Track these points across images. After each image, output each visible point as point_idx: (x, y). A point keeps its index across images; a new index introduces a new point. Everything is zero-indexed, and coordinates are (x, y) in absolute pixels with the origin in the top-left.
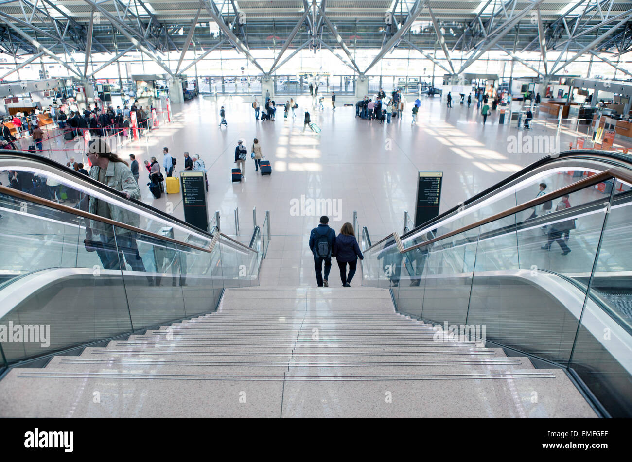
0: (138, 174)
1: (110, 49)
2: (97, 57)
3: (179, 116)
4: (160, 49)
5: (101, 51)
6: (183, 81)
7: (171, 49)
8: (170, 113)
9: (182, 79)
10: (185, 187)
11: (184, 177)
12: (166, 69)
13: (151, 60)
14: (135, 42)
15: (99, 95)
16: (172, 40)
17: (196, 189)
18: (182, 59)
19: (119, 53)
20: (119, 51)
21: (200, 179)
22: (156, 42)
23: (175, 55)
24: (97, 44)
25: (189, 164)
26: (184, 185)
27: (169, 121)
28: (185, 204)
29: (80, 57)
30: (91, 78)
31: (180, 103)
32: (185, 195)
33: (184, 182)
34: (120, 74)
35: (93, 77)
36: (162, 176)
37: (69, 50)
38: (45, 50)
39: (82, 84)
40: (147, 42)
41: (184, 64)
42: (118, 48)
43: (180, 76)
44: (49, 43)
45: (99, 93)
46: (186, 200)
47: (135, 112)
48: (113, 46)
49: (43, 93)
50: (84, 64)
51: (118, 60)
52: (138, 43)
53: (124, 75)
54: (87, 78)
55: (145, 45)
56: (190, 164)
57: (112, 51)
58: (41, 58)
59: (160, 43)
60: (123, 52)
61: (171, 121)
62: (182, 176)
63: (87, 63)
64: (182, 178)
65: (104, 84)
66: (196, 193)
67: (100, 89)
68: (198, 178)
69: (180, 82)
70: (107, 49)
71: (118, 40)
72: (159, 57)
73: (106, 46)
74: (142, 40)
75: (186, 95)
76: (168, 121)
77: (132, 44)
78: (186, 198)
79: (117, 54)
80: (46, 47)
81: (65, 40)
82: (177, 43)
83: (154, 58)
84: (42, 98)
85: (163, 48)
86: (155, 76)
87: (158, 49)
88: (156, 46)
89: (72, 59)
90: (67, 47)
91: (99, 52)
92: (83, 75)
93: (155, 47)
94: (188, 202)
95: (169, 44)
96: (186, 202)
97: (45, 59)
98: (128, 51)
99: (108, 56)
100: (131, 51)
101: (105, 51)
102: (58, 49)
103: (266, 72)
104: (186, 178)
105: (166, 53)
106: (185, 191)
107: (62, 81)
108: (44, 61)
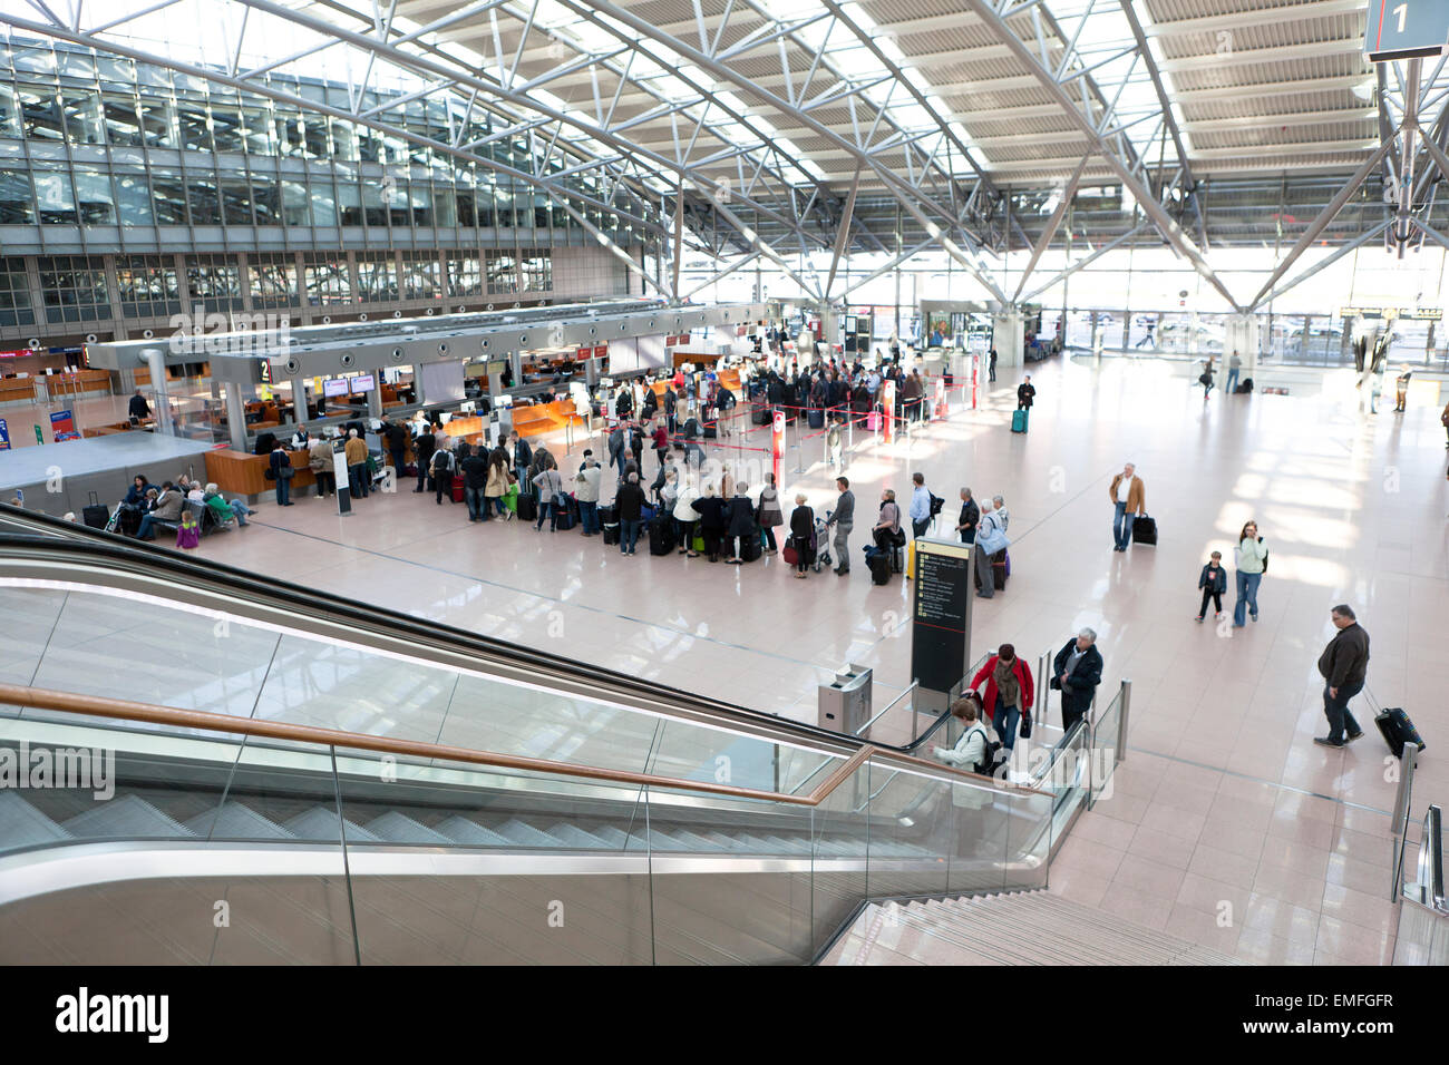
0: (851, 522)
1: (888, 244)
2: (863, 260)
3: (1003, 397)
4: (991, 246)
5: (872, 248)
6: (1028, 318)
7: (1015, 245)
8: (977, 389)
9: (1028, 314)
10: (922, 576)
11: (925, 554)
12: (994, 289)
13: (962, 268)
14: (933, 230)
15: (848, 338)
16: (1023, 228)
17: (947, 588)
18: (1031, 268)
19: (902, 253)
20: (905, 249)
21: (961, 565)
22: (985, 231)
23: (1023, 257)
24: (865, 234)
25: (970, 516)
26: (922, 572)
27: (974, 406)
28: (916, 618)
29: (822, 258)
30: (841, 302)
31: (1014, 366)
32: (921, 595)
33: (922, 565)
34: (898, 297)
35: (845, 301)
36: (901, 533)
37: (810, 244)
38: (763, 245)
39: (818, 315)
40: (962, 229)
41: (1035, 282)
42: (904, 244)
43: (1027, 309)
44: (772, 234)
45: (847, 334)
46: (920, 609)
47: (894, 382)
48: (894, 238)
49: (736, 329)
50: (837, 273)
51: (900, 266)
52: (941, 234)
53: (906, 300)
54: (829, 304)
55: (955, 237)
56: (971, 518)
57: (891, 250)
58: (759, 260)
59: (993, 233)
60: (909, 252)
61: (977, 406)
62: (919, 549)
63: (833, 272)
64: (918, 554)
65: (860, 317)
66: (946, 596)
67: (852, 328)
68: (956, 560)
69: (1021, 319)
70: (883, 244)
71: (907, 227)
72: (982, 265)
73: (881, 238)
74: (954, 227)
75: (1031, 350)
76: (971, 405)
77: (928, 236)
78: (921, 604)
79: (899, 255)
80: (768, 242)
81: (805, 226)
82: (1031, 232)
83: (969, 264)
84: (732, 336)
85: (998, 243)
86: (970, 302)
87: (985, 245)
88: (982, 239)
89: (810, 265)
90: (806, 240)
91: (866, 251)
92: (824, 296)
93: (980, 240)
94: (925, 615)
95: (1014, 235)
96: (920, 614)
97: (766, 263)
98: (920, 250)
99: (881, 258)
100: (928, 248)
101: (879, 249)
102: (788, 247)
103: (1240, 305)
104: (927, 557)
105: (1002, 255)
106: (921, 587)
107: (775, 306)
108: (761, 267)
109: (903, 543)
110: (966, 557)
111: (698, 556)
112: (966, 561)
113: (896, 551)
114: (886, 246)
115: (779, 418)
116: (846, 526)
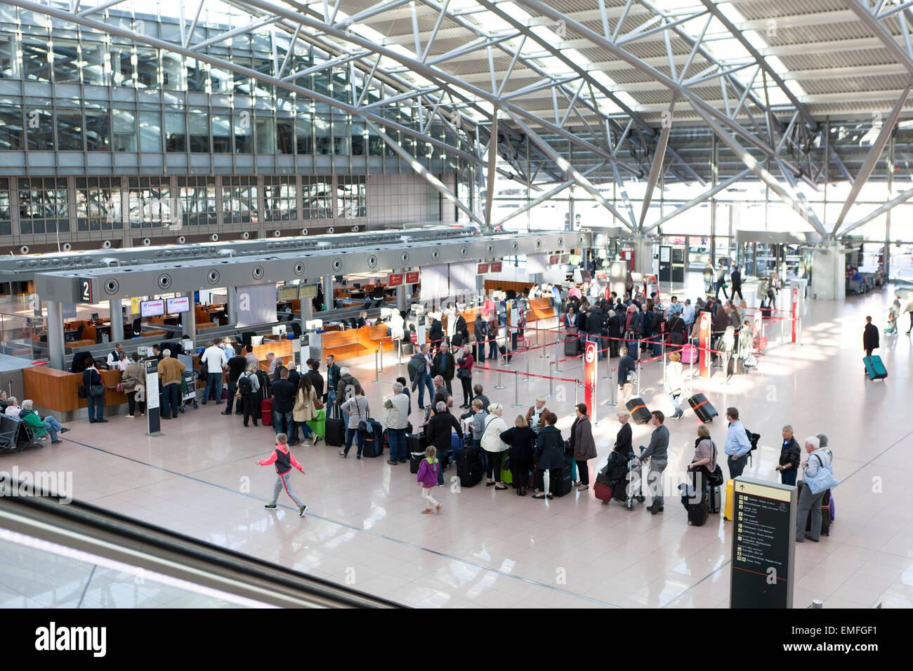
0: (665, 458)
1: (704, 175)
2: (678, 190)
3: (824, 332)
4: (810, 178)
5: (687, 178)
6: (849, 251)
7: (834, 177)
8: (796, 323)
9: (849, 246)
10: (740, 519)
11: (744, 494)
12: (813, 221)
13: (779, 199)
14: (750, 161)
15: (662, 267)
16: (842, 159)
17: (768, 532)
18: (851, 200)
19: (718, 183)
20: (720, 179)
21: (782, 508)
22: (803, 163)
23: (843, 189)
24: (679, 164)
25: (790, 455)
26: (740, 514)
27: (794, 340)
28: (735, 563)
29: (637, 188)
30: (655, 231)
31: (835, 299)
32: (740, 538)
33: (741, 507)
34: (713, 227)
35: (659, 230)
36: (718, 471)
37: (625, 174)
38: (576, 175)
39: (632, 245)
40: (780, 161)
41: (855, 214)
42: (719, 174)
43: (848, 241)
44: (586, 163)
45: (661, 263)
46: (739, 553)
47: (710, 314)
48: (709, 168)
49: (548, 258)
50: (652, 203)
51: (716, 197)
52: (757, 165)
53: (722, 229)
54: (643, 233)
55: (772, 168)
56: (793, 457)
57: (706, 180)
58: (572, 190)
59: (812, 164)
60: (725, 182)
61: (797, 339)
62: (738, 489)
63: (647, 202)
64: (737, 495)
65: (675, 247)
66: (766, 540)
67: (666, 257)
68: (778, 503)
69: (842, 252)
70: (698, 174)
71: (723, 158)
72: (801, 196)
73: (697, 169)
74: (771, 158)
75: (853, 284)
76: (790, 339)
77: (745, 167)
78: (740, 549)
79: (714, 185)
80: (581, 171)
81: (619, 156)
82: (850, 163)
83: (788, 196)
84: (544, 265)
85: (817, 174)
86: (788, 234)
87: (803, 176)
88: (800, 170)
89: (624, 194)
90: (620, 170)
91: (680, 181)
92: (638, 225)
93: (798, 172)
94: (744, 560)
95: (832, 166)
96: (739, 559)
97: (579, 192)
98: (737, 181)
99: (697, 189)
100: (744, 179)
101: (694, 179)
102: (600, 177)
104: (746, 498)
105: (821, 187)
106: (740, 530)
107: (588, 235)
108: (575, 196)
109: (721, 482)
110: (788, 500)
111: (506, 488)
112: (788, 504)
113: (712, 491)
114: (701, 176)
115: (591, 349)
116: (660, 462)
